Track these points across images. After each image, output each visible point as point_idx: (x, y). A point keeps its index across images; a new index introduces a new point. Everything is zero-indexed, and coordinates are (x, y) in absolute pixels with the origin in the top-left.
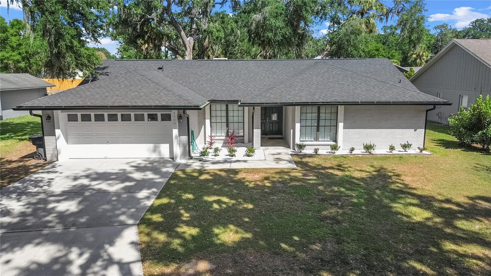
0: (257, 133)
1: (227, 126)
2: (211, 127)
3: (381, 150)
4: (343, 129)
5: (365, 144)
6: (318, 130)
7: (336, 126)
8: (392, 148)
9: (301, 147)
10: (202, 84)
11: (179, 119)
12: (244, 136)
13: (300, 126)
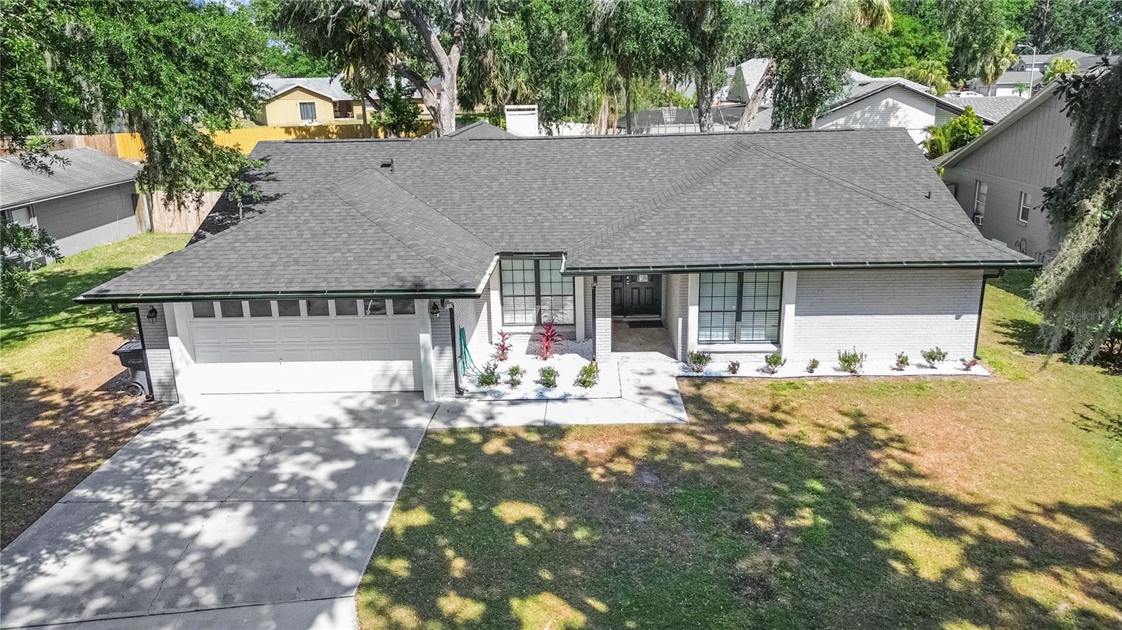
0: (604, 326)
1: (538, 303)
2: (502, 304)
3: (877, 365)
4: (796, 315)
5: (843, 352)
6: (739, 319)
7: (780, 311)
8: (903, 361)
9: (701, 359)
12: (574, 325)
13: (700, 312)
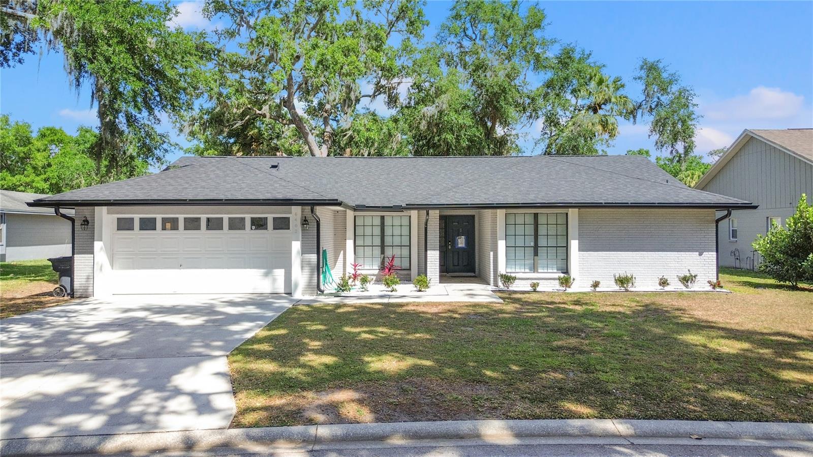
0: (434, 257)
1: (383, 252)
2: (355, 254)
3: (646, 284)
4: (579, 251)
5: (617, 276)
6: (536, 254)
7: (567, 247)
8: (664, 283)
9: (507, 279)
10: (342, 187)
11: (303, 224)
12: (410, 269)
13: (506, 247)
